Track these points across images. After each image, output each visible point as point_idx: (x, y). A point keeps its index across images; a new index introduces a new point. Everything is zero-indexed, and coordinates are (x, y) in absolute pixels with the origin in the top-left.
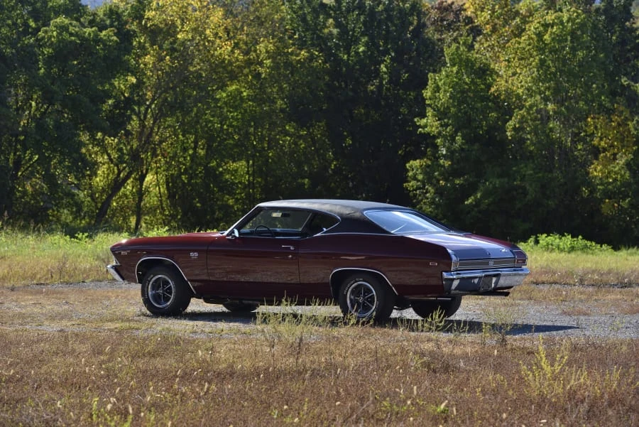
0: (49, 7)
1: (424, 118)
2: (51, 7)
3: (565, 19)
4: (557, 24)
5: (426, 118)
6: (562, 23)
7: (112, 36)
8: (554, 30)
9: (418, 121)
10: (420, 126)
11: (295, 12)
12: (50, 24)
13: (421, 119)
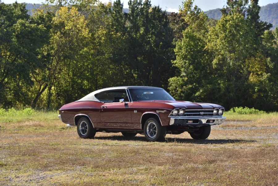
0: (14, 16)
1: (175, 60)
2: (15, 16)
3: (235, 18)
4: (231, 20)
5: (176, 60)
6: (233, 20)
7: (43, 28)
8: (230, 23)
9: (172, 62)
10: (173, 64)
11: (113, 18)
12: (17, 23)
13: (173, 61)
